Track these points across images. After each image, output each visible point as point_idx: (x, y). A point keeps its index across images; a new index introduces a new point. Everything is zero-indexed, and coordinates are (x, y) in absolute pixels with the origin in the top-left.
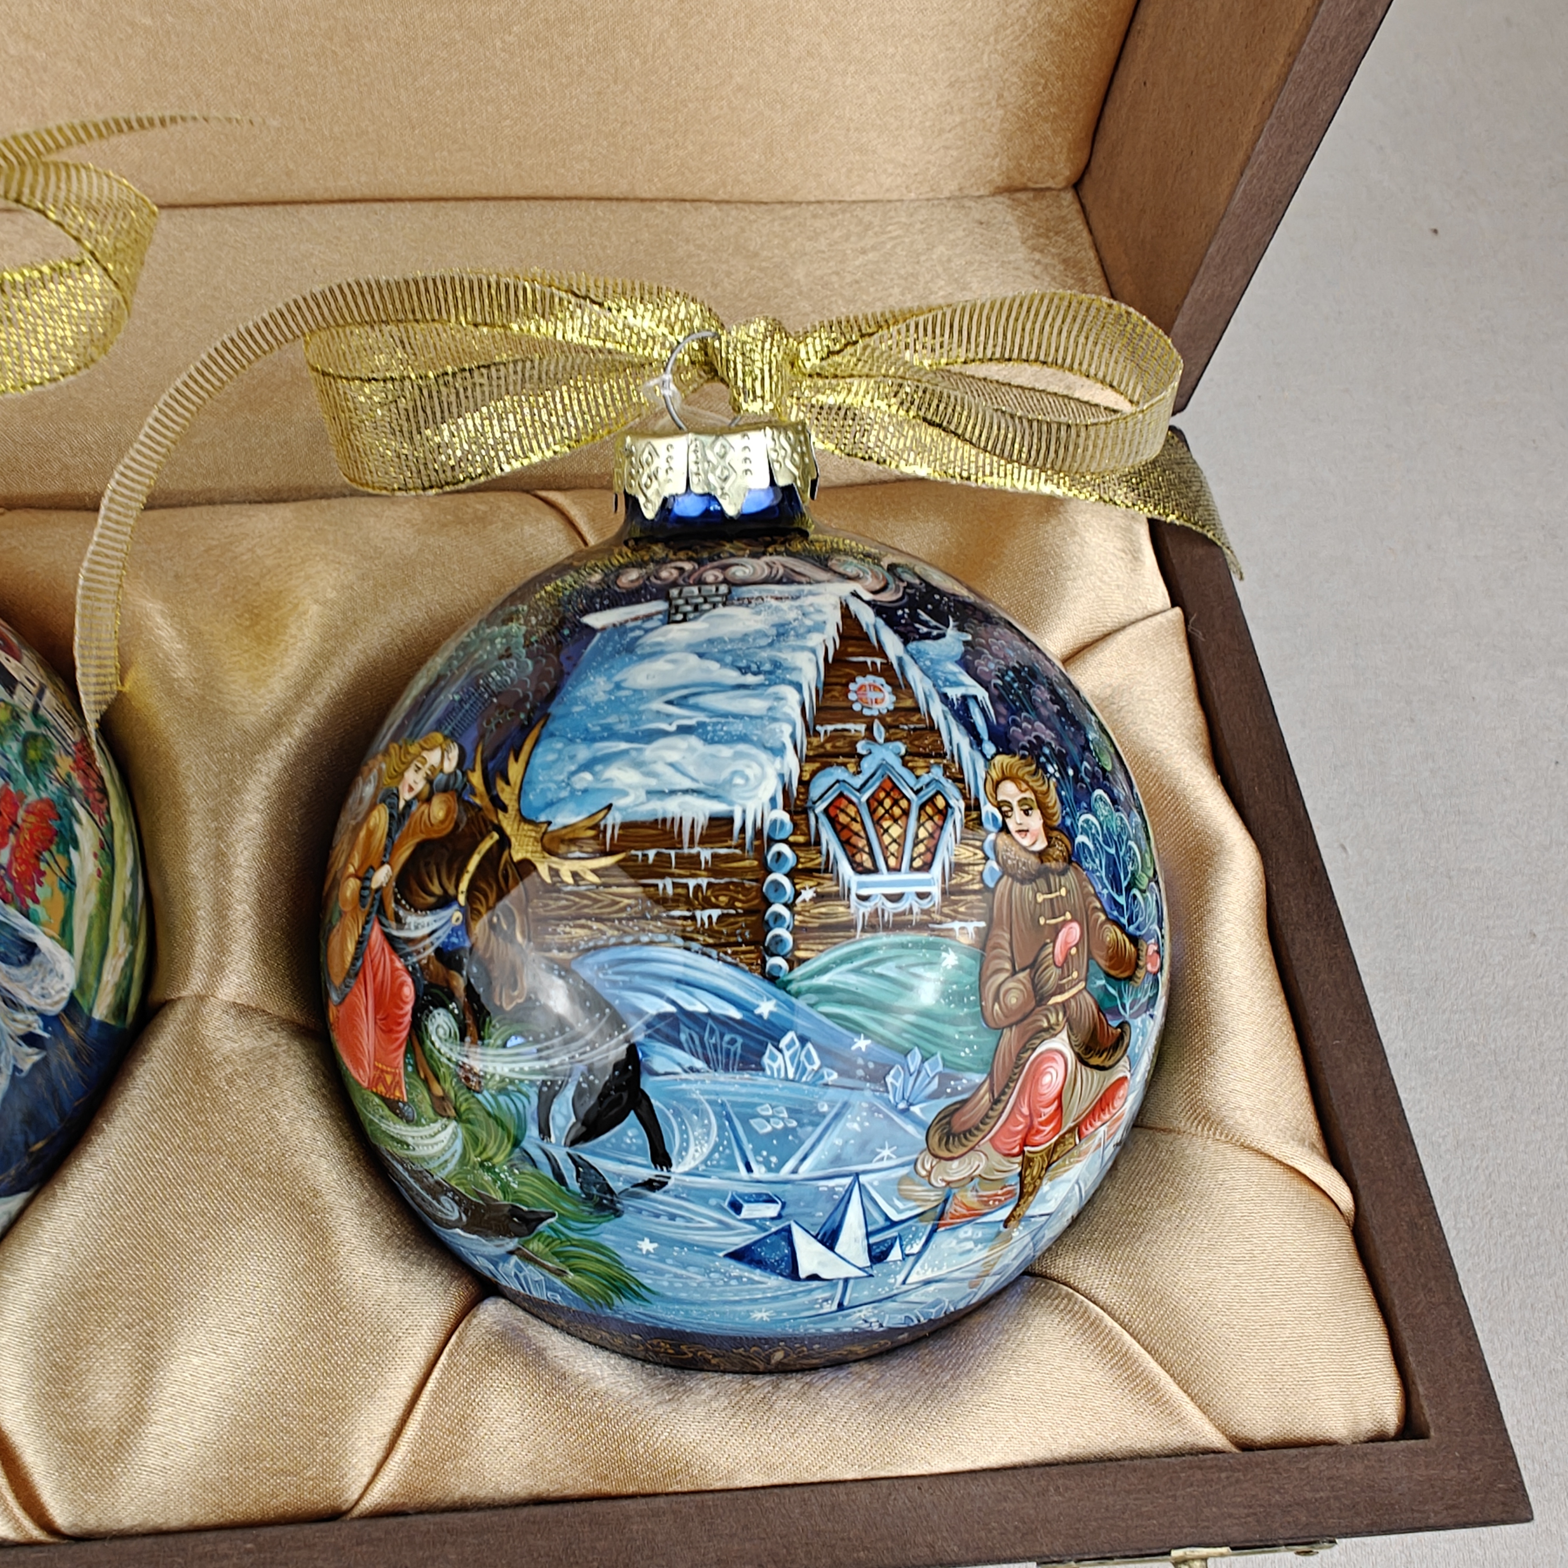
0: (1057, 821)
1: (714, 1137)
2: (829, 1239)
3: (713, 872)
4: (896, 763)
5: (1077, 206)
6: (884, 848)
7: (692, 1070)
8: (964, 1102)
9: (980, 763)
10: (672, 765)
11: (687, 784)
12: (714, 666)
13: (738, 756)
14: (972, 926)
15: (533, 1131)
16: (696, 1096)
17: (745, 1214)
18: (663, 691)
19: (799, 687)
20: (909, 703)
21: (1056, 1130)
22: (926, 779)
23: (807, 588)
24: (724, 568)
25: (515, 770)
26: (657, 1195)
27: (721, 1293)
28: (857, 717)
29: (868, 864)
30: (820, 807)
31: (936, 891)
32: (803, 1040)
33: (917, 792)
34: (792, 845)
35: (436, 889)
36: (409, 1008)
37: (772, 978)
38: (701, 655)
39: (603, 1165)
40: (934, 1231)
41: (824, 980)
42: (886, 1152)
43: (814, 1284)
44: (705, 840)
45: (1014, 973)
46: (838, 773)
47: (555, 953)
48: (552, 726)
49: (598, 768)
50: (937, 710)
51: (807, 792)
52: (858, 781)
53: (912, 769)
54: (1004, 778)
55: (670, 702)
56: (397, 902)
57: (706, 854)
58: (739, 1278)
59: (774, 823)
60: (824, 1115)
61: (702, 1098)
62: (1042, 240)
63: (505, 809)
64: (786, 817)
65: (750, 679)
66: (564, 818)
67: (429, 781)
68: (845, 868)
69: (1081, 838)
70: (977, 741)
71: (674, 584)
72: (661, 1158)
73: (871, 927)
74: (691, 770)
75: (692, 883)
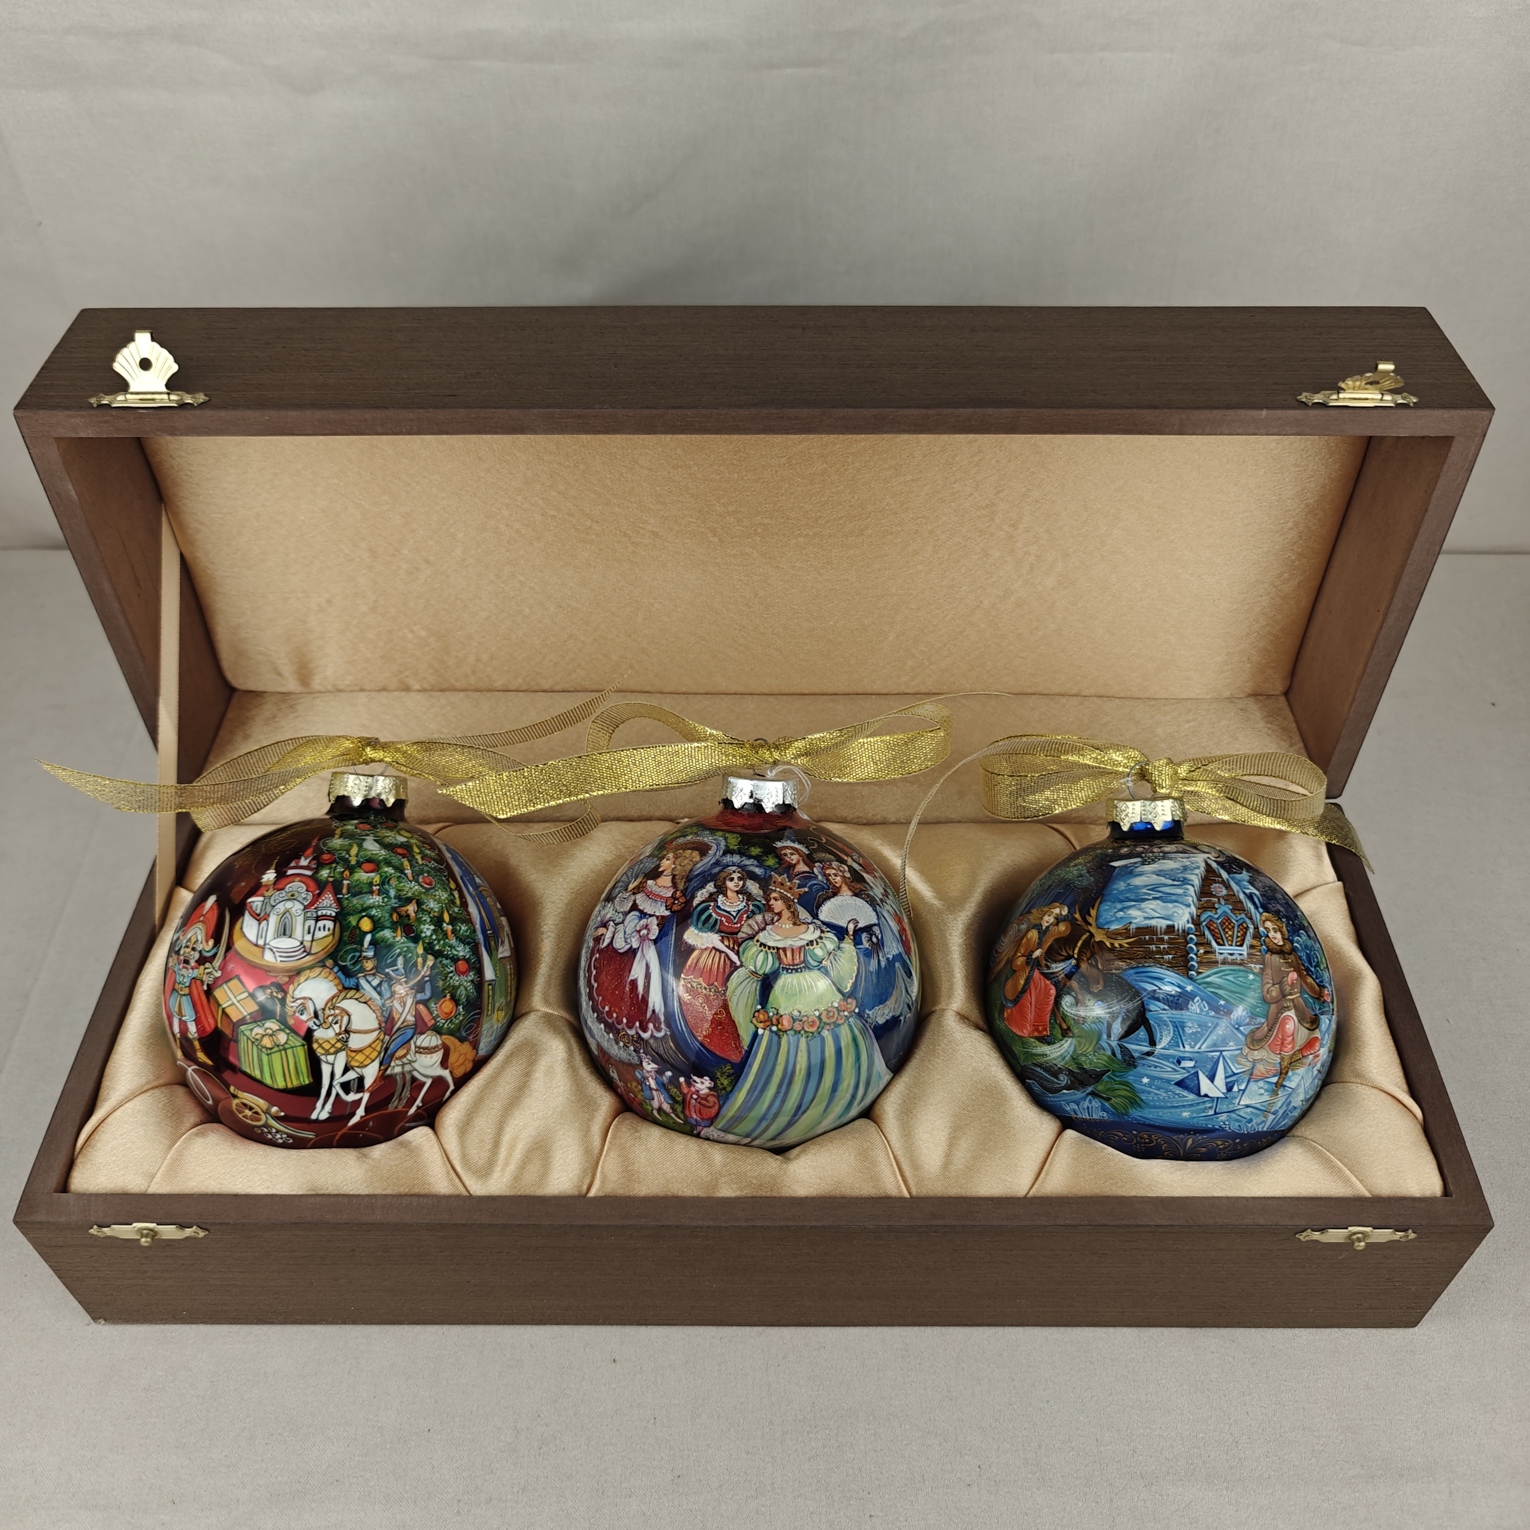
0: (1286, 937)
1: (1172, 1035)
2: (1212, 1078)
3: (1168, 943)
4: (1229, 912)
5: (1286, 703)
6: (1227, 938)
7: (1164, 1009)
8: (1258, 1028)
9: (1258, 915)
10: (1152, 909)
11: (1158, 915)
12: (1163, 878)
13: (1175, 906)
14: (1258, 966)
15: (1105, 1036)
16: (1166, 1019)
17: (1182, 1065)
18: (1146, 886)
19: (1193, 886)
20: (1232, 893)
21: (1293, 1048)
22: (1239, 917)
23: (1191, 855)
24: (1160, 848)
25: (1093, 912)
26: (1151, 1058)
27: (1171, 1102)
28: (1215, 896)
29: (1221, 942)
30: (1204, 924)
31: (1245, 953)
32: (1202, 1000)
33: (1237, 921)
34: (1196, 935)
35: (1065, 954)
36: (1053, 998)
37: (1191, 978)
38: (1158, 875)
39: (1131, 1047)
40: (1249, 1081)
41: (1208, 980)
42: (1231, 1044)
43: (1206, 1099)
44: (1166, 933)
45: (1274, 985)
46: (1209, 913)
47: (1114, 971)
48: (1107, 898)
49: (1125, 910)
50: (1242, 896)
51: (1199, 919)
52: (1216, 916)
53: (1234, 914)
54: (1267, 920)
55: (1149, 890)
56: (1046, 960)
57: (1166, 937)
58: (1178, 1094)
59: (1189, 928)
60: (1210, 1027)
61: (1167, 1020)
62: (1271, 719)
63: (1090, 925)
64: (1192, 926)
65: (1176, 883)
66: (1114, 927)
67: (1056, 918)
68: (1214, 943)
69: (1295, 944)
70: (1256, 907)
71: (1142, 853)
72: (1153, 1043)
73: (1224, 962)
74: (1159, 911)
75: (1162, 947)
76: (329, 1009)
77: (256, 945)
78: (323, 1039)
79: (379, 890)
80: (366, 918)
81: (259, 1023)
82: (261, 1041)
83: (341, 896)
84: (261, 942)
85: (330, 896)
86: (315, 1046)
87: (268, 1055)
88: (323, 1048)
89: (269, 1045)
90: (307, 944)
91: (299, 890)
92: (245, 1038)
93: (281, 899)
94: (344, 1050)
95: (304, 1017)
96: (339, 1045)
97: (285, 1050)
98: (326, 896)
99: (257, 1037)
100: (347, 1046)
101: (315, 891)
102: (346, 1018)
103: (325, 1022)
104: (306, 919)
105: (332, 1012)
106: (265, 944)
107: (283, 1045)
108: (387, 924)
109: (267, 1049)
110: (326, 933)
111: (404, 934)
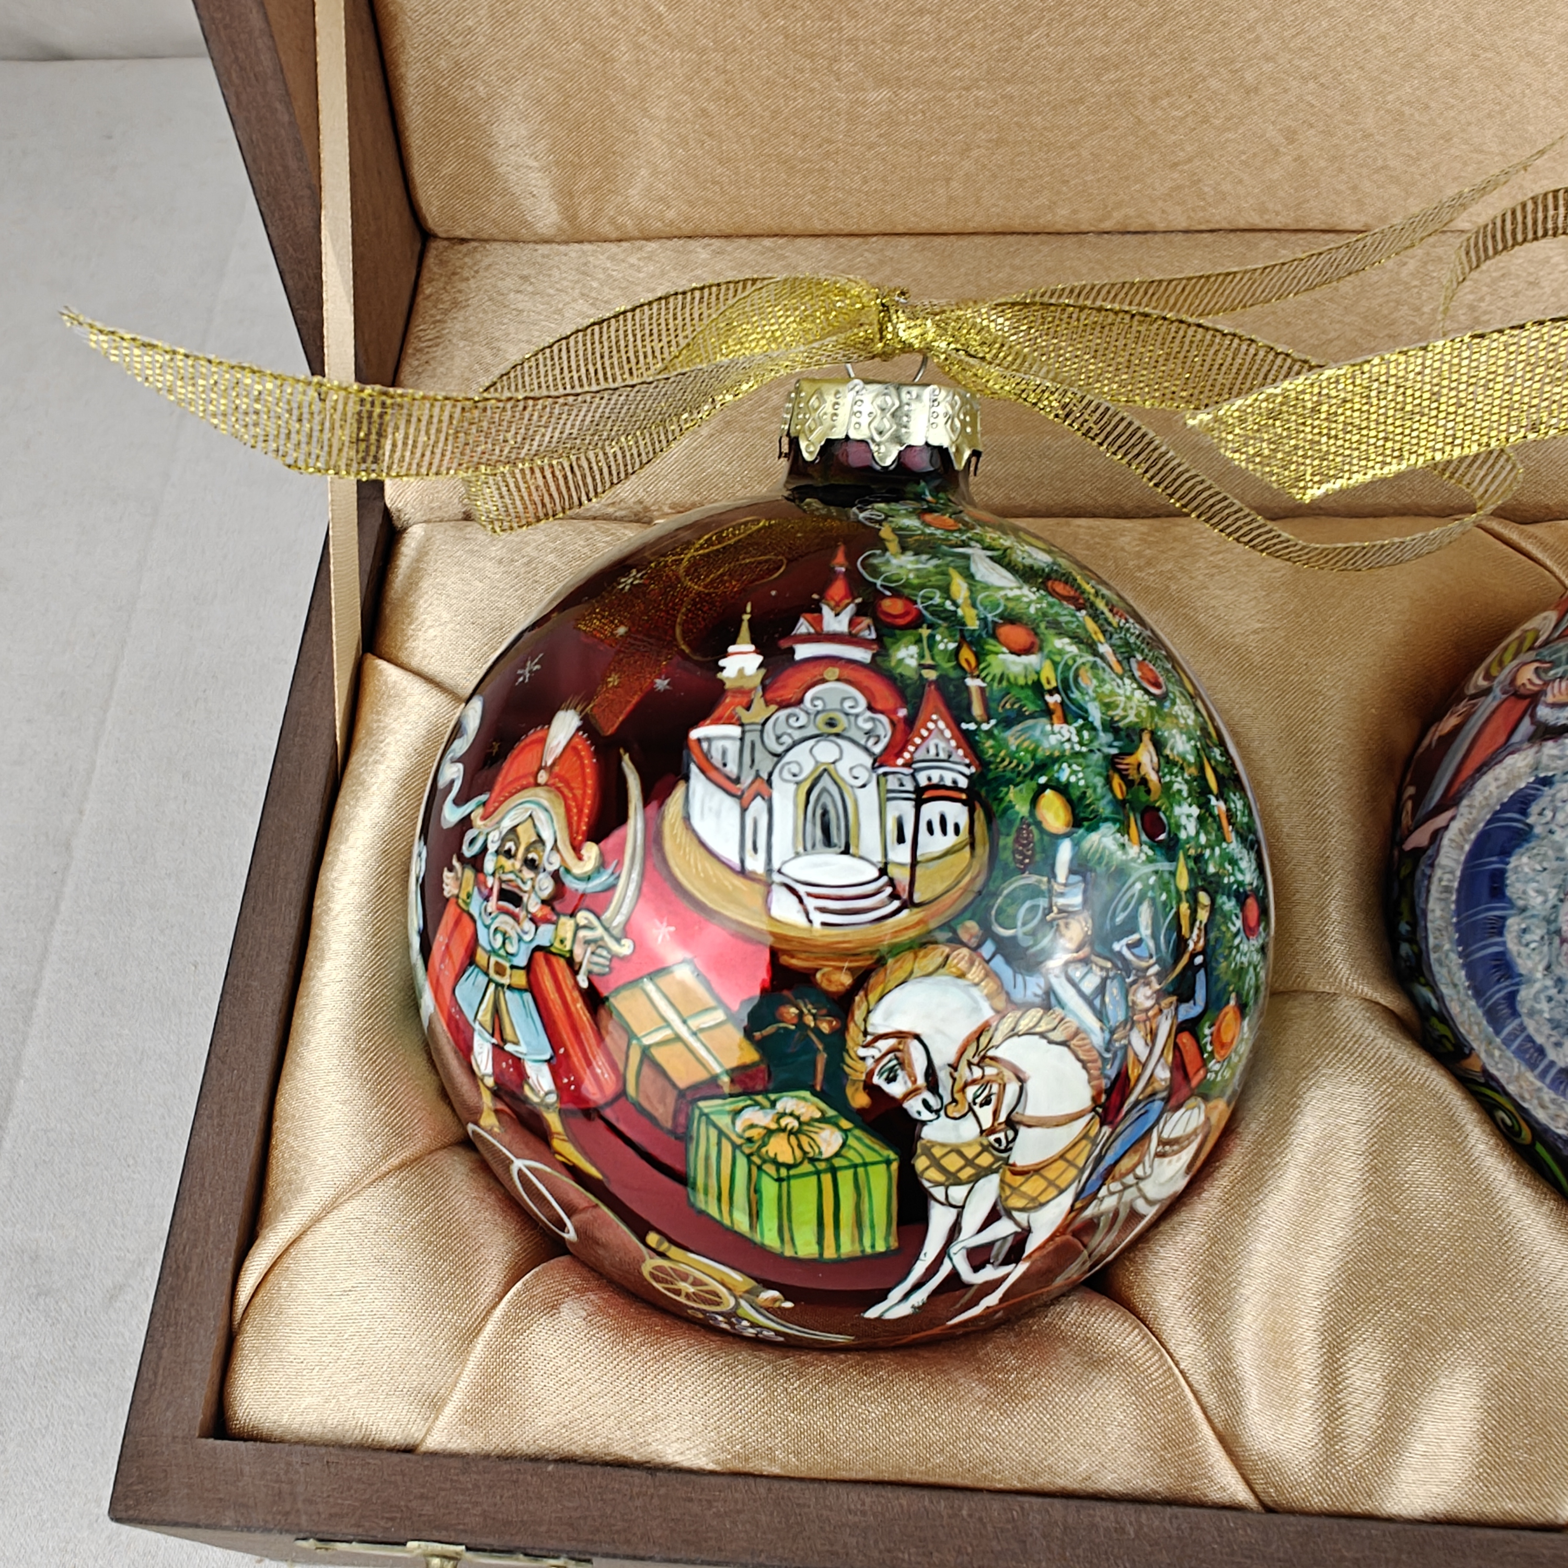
76: (970, 1064)
77: (742, 872)
78: (943, 1145)
79: (1062, 703)
80: (1049, 792)
81: (759, 1098)
82: (764, 1144)
83: (972, 726)
84: (756, 864)
85: (941, 725)
86: (921, 1163)
87: (779, 1180)
88: (943, 1170)
89: (786, 1156)
90: (902, 876)
91: (847, 704)
92: (713, 1134)
93: (797, 735)
94: (996, 1171)
95: (896, 1089)
96: (985, 1160)
97: (834, 1171)
98: (931, 725)
99: (754, 1133)
100: (1006, 1161)
101: (895, 712)
102: (1012, 1088)
103: (954, 1101)
104: (885, 798)
105: (977, 1072)
106: (769, 871)
107: (828, 1160)
108: (1104, 808)
109: (778, 1165)
110: (951, 839)
111: (1144, 838)
